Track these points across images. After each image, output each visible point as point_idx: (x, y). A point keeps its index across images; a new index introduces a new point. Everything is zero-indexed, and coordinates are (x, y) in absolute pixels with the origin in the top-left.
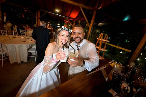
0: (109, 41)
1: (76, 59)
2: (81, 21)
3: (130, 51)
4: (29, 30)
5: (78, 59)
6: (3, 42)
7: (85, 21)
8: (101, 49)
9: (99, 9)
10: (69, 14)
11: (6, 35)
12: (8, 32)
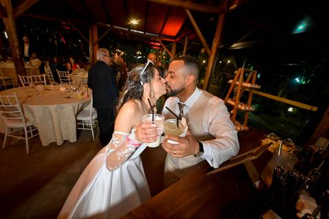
0: (260, 87)
1: (183, 139)
2: (190, 41)
3: (315, 109)
4: (77, 70)
5: (188, 139)
6: (24, 102)
7: (199, 41)
8: (240, 106)
9: (231, 8)
10: (160, 28)
11: (31, 85)
12: (33, 78)
